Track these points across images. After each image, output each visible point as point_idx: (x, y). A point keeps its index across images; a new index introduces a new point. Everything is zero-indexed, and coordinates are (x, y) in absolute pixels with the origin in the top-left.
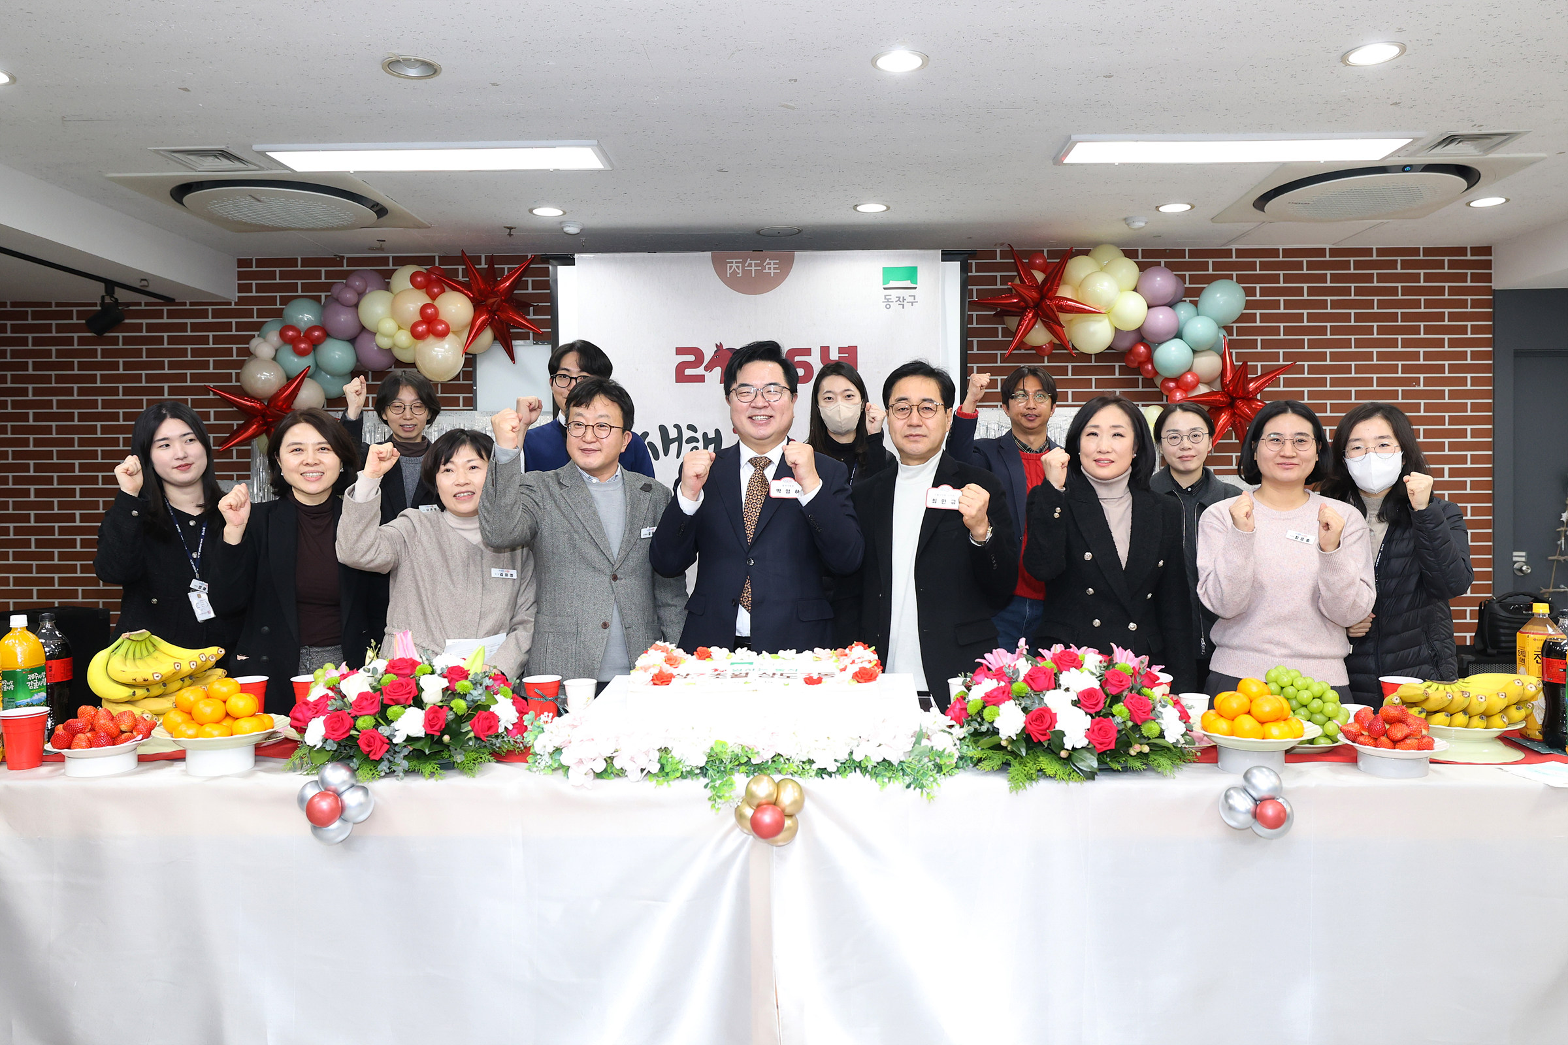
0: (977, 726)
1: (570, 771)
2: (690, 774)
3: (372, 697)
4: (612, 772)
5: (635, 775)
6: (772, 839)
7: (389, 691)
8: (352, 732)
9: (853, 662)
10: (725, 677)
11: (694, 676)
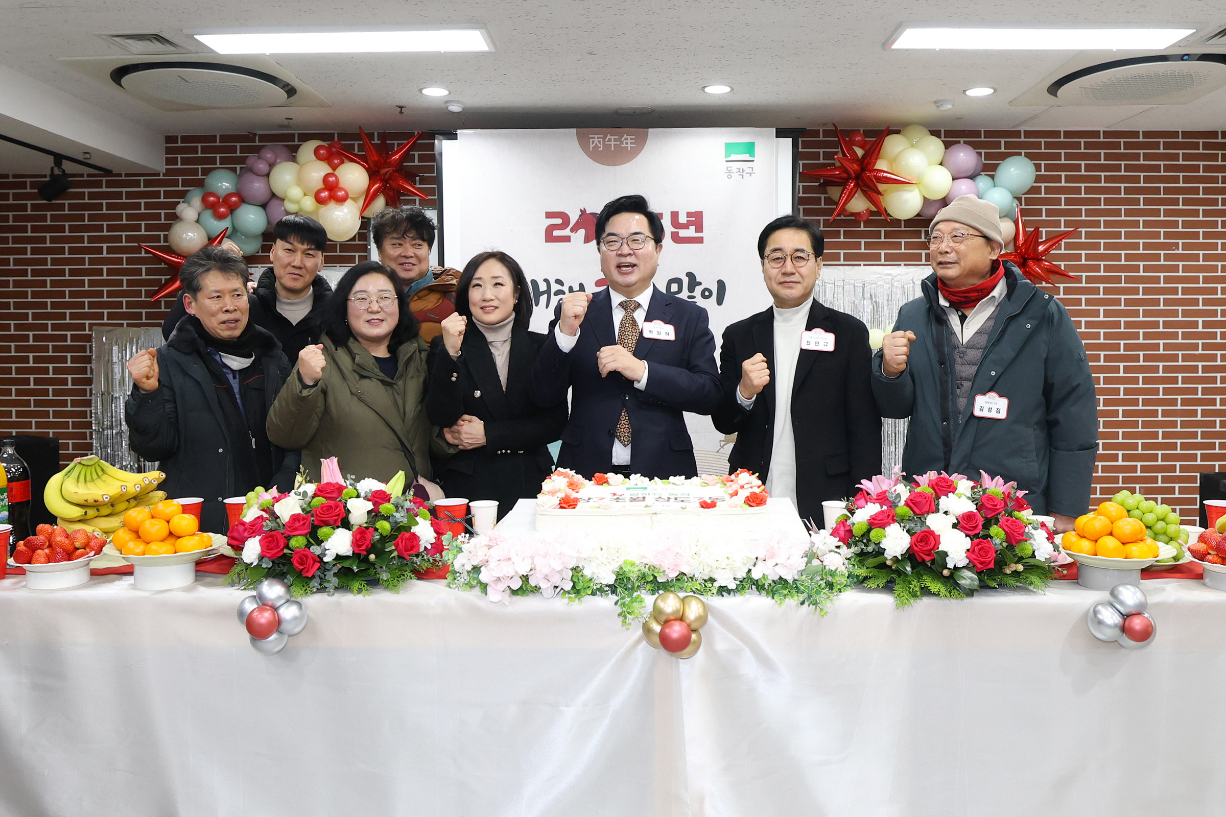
0: (863, 547)
1: (489, 589)
2: (599, 591)
3: (304, 519)
4: (527, 589)
5: (549, 592)
6: (680, 653)
7: (321, 514)
8: (286, 551)
9: (742, 487)
10: (624, 500)
11: (596, 500)
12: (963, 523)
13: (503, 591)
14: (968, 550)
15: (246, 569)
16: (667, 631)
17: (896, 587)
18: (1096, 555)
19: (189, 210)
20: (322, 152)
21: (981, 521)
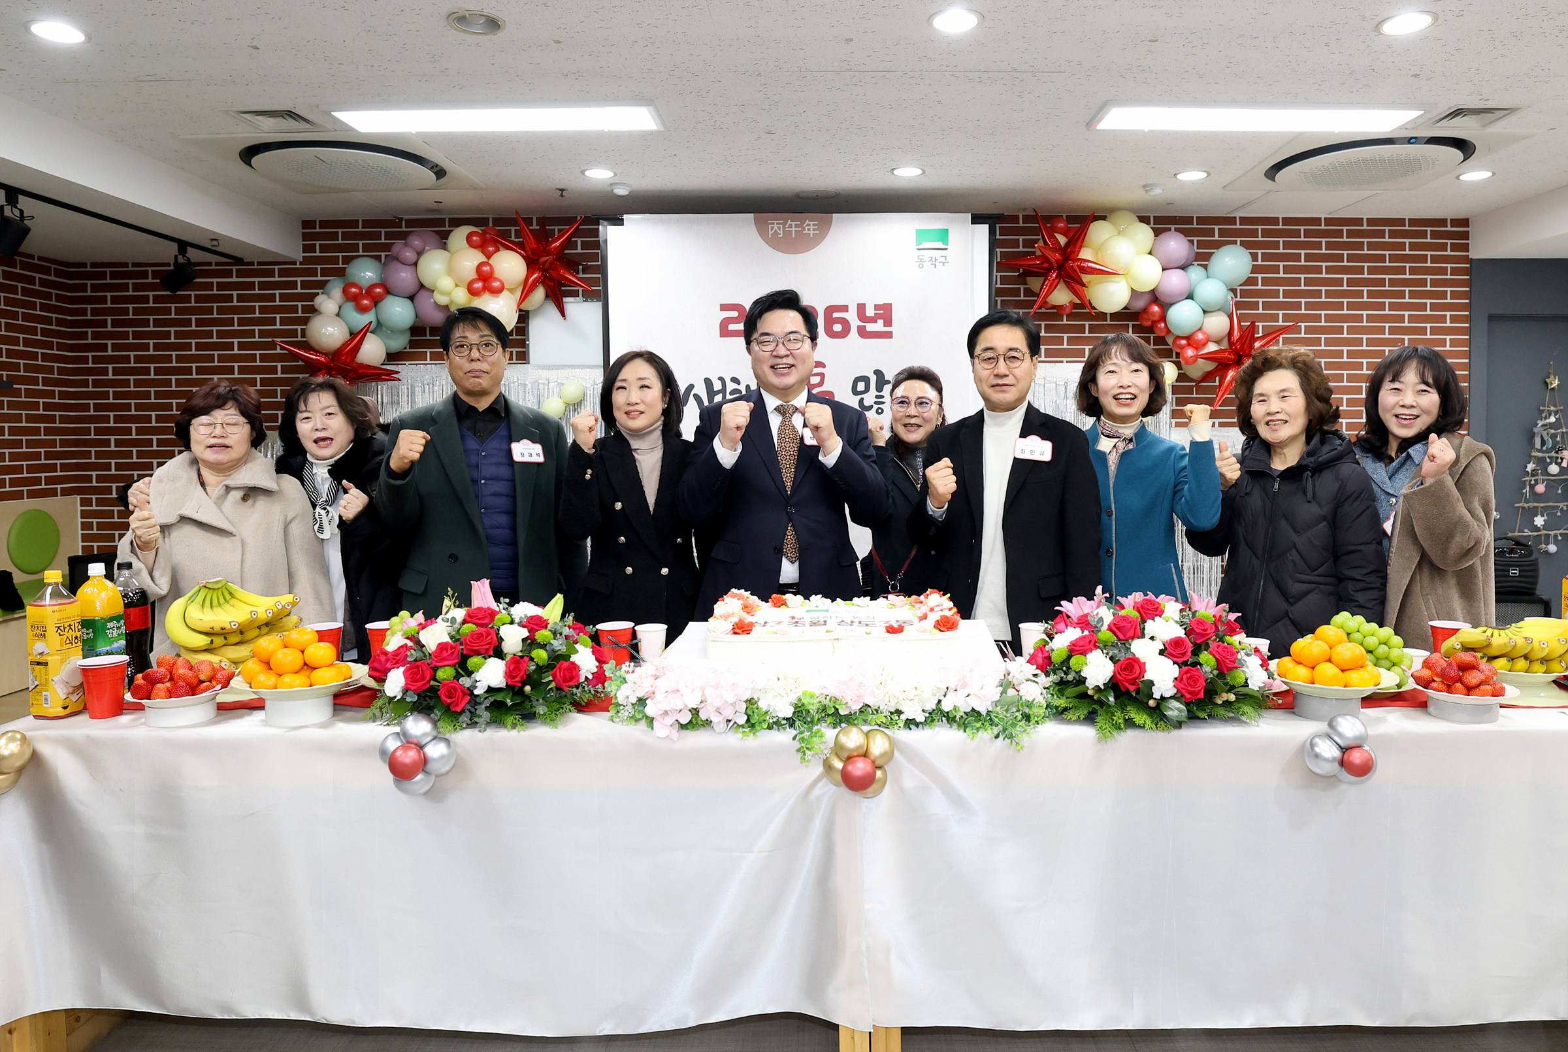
0: (1063, 675)
1: (655, 723)
2: (776, 725)
3: (452, 647)
4: (697, 723)
5: (722, 726)
6: (864, 791)
7: (469, 641)
8: (432, 683)
9: (932, 610)
10: (803, 625)
11: (773, 624)
12: (1171, 650)
13: (671, 726)
14: (1176, 679)
15: (389, 703)
16: (850, 768)
17: (1099, 719)
18: (1313, 683)
19: (329, 302)
20: (474, 238)
21: (1190, 647)
